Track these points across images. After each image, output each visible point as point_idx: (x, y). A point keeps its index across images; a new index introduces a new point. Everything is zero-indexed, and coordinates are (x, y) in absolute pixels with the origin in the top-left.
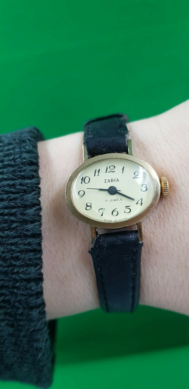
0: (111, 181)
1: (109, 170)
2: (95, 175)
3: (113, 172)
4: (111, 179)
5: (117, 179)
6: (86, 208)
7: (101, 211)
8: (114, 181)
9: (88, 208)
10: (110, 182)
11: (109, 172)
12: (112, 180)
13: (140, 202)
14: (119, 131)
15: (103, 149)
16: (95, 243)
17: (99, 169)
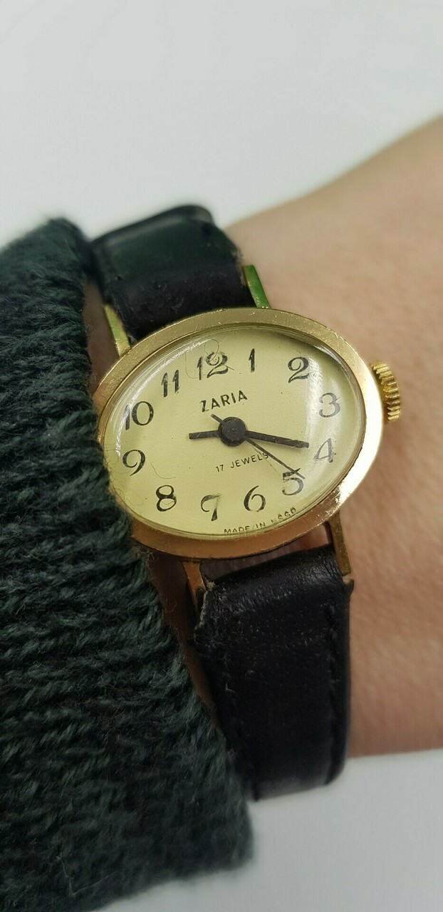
0: (220, 402)
1: (206, 368)
2: (165, 394)
3: (221, 373)
4: (222, 397)
5: (241, 393)
6: (158, 504)
7: (209, 505)
8: (231, 400)
9: (165, 503)
10: (218, 405)
11: (209, 376)
12: (225, 398)
13: (325, 452)
14: (209, 245)
15: (173, 308)
16: (206, 610)
17: (177, 371)
